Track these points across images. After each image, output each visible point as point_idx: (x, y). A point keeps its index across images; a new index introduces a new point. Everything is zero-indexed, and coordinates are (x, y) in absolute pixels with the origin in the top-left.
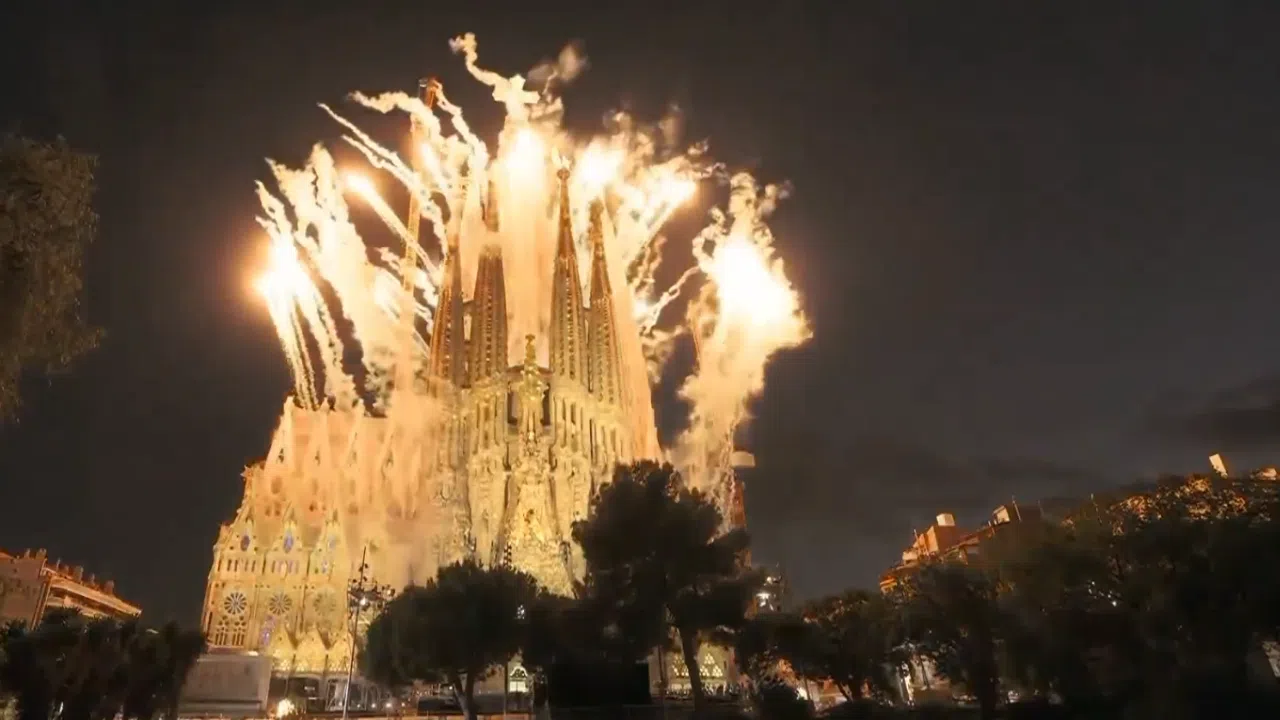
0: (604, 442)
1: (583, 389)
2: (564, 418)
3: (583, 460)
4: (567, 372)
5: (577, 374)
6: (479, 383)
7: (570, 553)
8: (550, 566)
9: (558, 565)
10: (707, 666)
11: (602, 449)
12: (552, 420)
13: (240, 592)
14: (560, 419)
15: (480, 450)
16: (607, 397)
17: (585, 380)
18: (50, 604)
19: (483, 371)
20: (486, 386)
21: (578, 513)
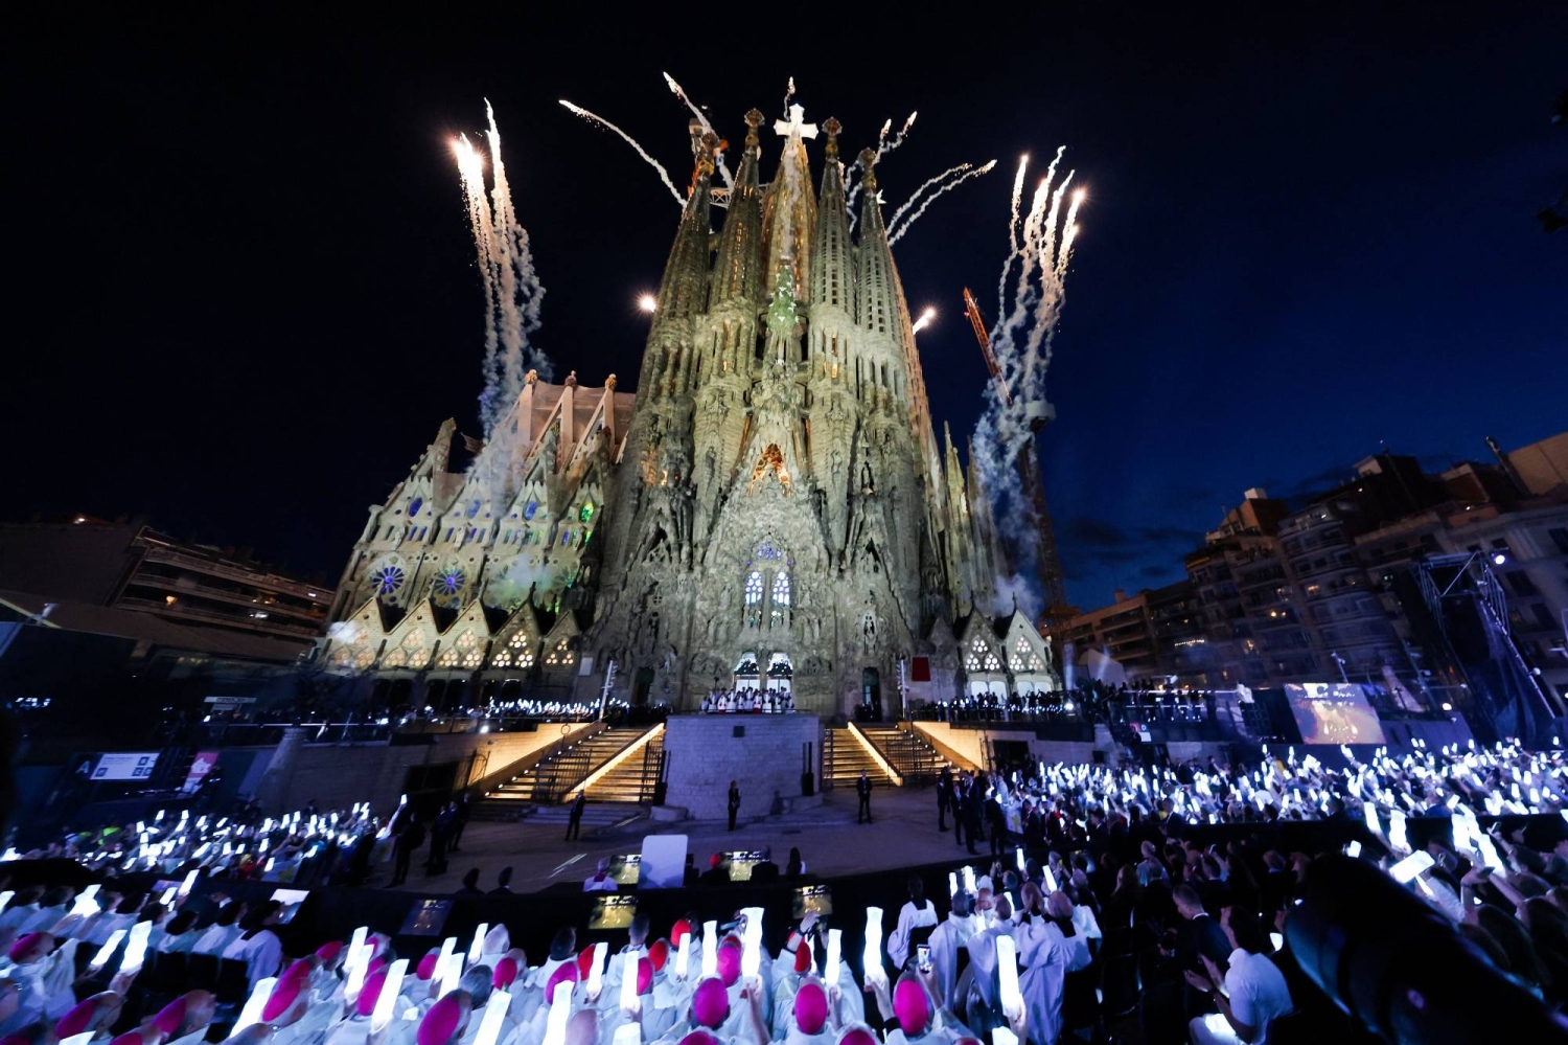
0: (873, 379)
1: (848, 319)
2: (824, 349)
3: (847, 395)
4: (829, 298)
5: (841, 302)
6: (719, 307)
7: (826, 503)
8: (796, 517)
10: (1020, 655)
11: (870, 385)
12: (810, 353)
13: (397, 566)
14: (818, 350)
15: (713, 379)
16: (877, 325)
17: (851, 308)
19: (724, 296)
20: (726, 310)
21: (838, 454)
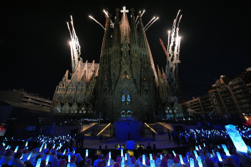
0: (144, 57)
1: (138, 46)
2: (134, 52)
3: (139, 61)
4: (134, 42)
5: (137, 43)
6: (113, 46)
8: (131, 85)
9: (133, 84)
11: (143, 59)
12: (131, 53)
13: (61, 96)
14: (133, 52)
15: (113, 59)
16: (144, 47)
18: (23, 100)
19: (114, 44)
20: (115, 46)
21: (138, 72)
